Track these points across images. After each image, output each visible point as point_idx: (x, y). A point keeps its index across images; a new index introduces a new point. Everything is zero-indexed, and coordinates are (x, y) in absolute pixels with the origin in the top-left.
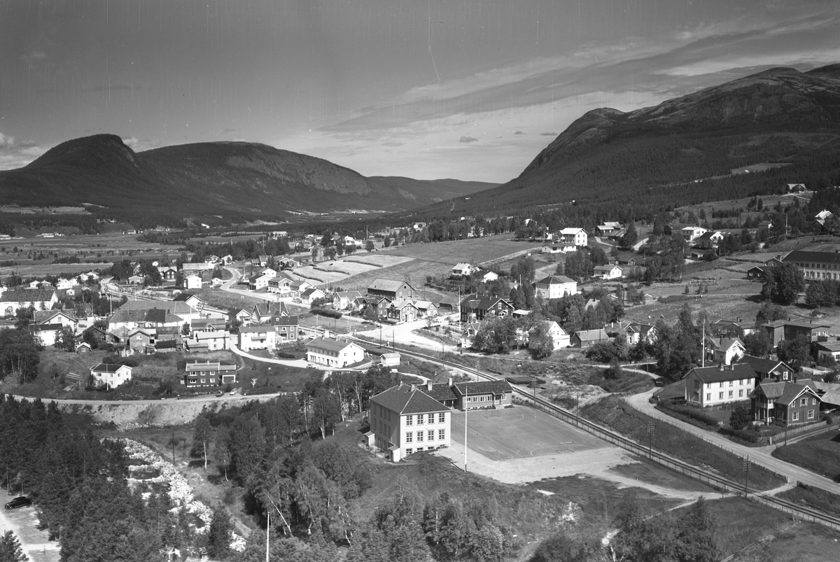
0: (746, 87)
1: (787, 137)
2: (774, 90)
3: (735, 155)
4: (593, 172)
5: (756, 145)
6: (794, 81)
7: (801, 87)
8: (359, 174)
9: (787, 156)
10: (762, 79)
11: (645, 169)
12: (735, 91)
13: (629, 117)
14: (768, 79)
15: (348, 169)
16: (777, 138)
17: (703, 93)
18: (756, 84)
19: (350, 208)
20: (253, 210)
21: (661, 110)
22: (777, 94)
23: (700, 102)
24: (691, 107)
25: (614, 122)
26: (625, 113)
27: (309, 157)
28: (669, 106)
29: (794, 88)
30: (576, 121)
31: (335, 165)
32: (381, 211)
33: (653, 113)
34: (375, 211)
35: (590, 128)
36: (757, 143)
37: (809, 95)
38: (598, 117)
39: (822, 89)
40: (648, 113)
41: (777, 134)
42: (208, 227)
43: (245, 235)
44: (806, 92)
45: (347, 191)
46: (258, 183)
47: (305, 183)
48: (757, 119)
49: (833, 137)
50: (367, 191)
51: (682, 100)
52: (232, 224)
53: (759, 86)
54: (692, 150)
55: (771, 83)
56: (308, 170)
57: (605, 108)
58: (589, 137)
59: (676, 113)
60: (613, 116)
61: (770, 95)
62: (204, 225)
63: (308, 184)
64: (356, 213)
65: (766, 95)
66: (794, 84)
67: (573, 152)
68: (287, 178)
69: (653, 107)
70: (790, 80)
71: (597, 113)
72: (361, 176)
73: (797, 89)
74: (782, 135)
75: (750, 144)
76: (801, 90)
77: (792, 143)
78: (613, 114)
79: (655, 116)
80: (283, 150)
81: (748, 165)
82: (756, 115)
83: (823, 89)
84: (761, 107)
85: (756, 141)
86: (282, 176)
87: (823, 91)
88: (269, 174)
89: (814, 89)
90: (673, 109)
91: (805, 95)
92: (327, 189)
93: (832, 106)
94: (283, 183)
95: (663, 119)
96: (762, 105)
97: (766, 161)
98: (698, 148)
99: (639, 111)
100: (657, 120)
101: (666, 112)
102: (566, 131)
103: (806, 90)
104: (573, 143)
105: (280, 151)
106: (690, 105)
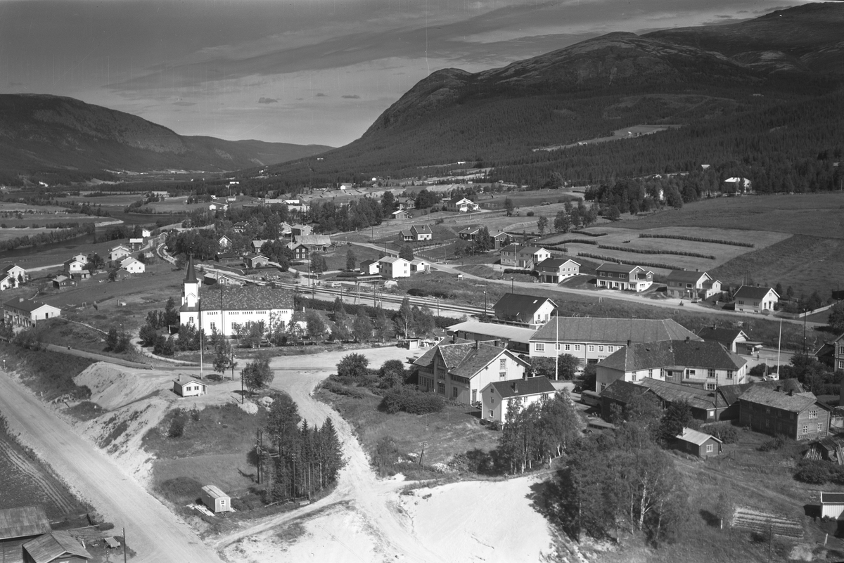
0: (598, 49)
1: (659, 99)
2: (628, 53)
3: (609, 116)
4: (463, 132)
5: (629, 106)
6: (645, 44)
7: (653, 50)
8: (173, 132)
9: (664, 118)
10: (613, 41)
11: (520, 131)
12: (588, 53)
13: (479, 78)
14: (619, 41)
15: (162, 127)
16: (649, 99)
17: (552, 55)
18: (608, 47)
19: (168, 168)
20: (69, 168)
21: (511, 71)
22: (631, 57)
23: (553, 63)
24: (544, 69)
25: (465, 83)
26: (473, 74)
27: (120, 113)
28: (519, 67)
29: (647, 51)
30: (421, 81)
31: (149, 122)
32: (200, 172)
33: (503, 75)
34: (194, 172)
35: (440, 88)
36: (630, 105)
37: (662, 57)
38: (447, 77)
39: (673, 52)
40: (497, 75)
41: (648, 96)
42: (46, 185)
43: (110, 195)
44: (659, 55)
45: (162, 150)
46: (70, 139)
47: (118, 140)
48: (612, 81)
49: (706, 98)
50: (183, 151)
51: (532, 62)
52: (72, 183)
53: (612, 49)
54: (564, 111)
55: (624, 46)
56: (120, 126)
57: (452, 69)
58: (441, 97)
59: (529, 74)
60: (461, 75)
61: (624, 58)
62: (42, 183)
63: (122, 142)
64: (176, 173)
65: (620, 57)
66: (646, 47)
67: (424, 112)
68: (99, 135)
69: (501, 69)
70: (641, 43)
71: (445, 73)
72: (176, 134)
73: (649, 52)
74: (654, 96)
75: (622, 105)
76: (654, 52)
77: (665, 104)
78: (461, 74)
79: (507, 77)
80: (93, 105)
81: (627, 126)
82: (611, 77)
83: (676, 52)
84: (616, 69)
85: (627, 102)
86: (93, 133)
87: (676, 54)
88: (80, 129)
89: (666, 52)
90: (524, 71)
91: (658, 57)
92: (142, 147)
93: (687, 69)
94: (95, 139)
95: (516, 81)
96: (616, 67)
97: (644, 123)
98: (570, 109)
99: (488, 72)
100: (509, 82)
101: (517, 73)
102: (412, 91)
103: (659, 53)
104: (424, 103)
105: (90, 106)
106: (543, 67)
